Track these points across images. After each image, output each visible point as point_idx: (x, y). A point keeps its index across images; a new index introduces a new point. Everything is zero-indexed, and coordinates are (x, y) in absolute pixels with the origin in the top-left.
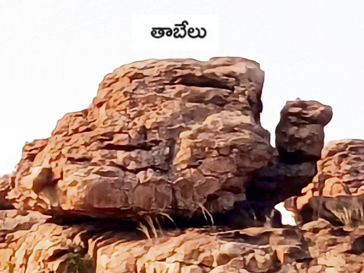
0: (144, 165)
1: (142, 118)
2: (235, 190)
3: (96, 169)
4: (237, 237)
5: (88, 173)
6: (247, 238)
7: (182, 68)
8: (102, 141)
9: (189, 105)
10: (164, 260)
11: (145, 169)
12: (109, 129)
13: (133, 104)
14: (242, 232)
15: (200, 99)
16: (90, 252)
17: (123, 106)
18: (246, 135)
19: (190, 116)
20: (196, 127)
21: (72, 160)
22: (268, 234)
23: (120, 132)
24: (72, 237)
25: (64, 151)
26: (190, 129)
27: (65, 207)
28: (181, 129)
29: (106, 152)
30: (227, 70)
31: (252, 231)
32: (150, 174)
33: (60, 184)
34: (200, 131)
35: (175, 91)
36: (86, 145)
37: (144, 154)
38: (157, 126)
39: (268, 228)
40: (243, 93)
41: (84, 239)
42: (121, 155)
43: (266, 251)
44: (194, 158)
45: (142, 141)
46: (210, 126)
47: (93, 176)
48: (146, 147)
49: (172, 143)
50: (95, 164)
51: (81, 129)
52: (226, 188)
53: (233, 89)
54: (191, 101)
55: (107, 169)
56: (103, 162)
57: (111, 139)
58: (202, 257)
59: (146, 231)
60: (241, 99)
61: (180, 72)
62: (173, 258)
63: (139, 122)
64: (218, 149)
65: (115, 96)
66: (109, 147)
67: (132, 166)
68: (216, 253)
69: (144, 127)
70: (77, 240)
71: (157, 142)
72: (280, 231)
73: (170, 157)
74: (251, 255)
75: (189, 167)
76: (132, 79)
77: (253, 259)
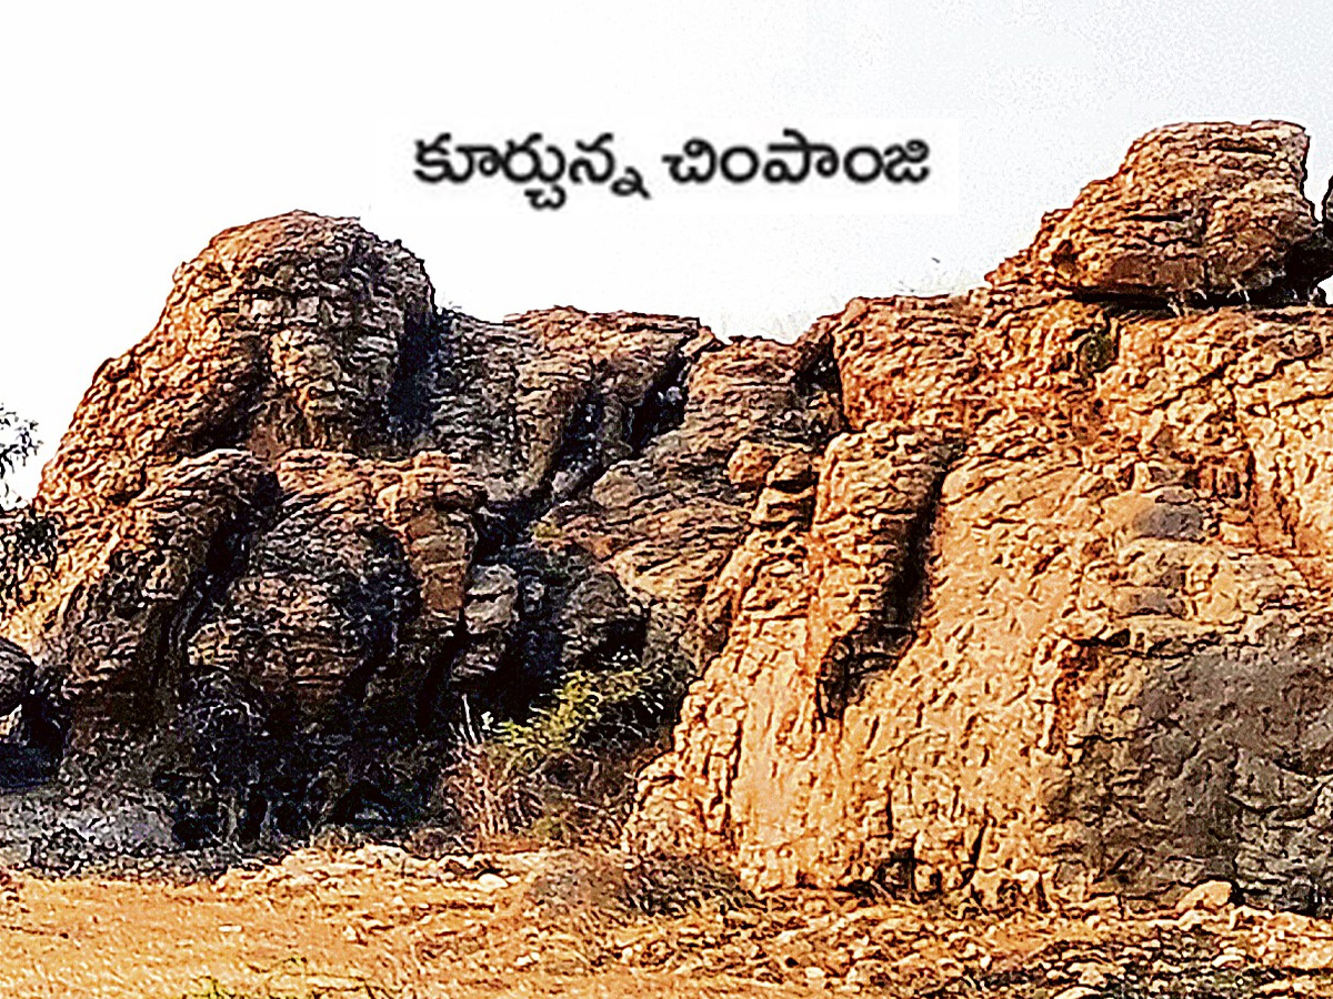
0: (1173, 237)
1: (1173, 185)
2: (1275, 266)
3: (1121, 241)
4: (1273, 317)
5: (1111, 246)
6: (1285, 319)
7: (1220, 131)
8: (1127, 211)
9: (1224, 171)
10: (1193, 341)
11: (1175, 242)
12: (1135, 199)
13: (1162, 172)
14: (1280, 312)
15: (1238, 165)
16: (1113, 332)
17: (1152, 173)
18: (1288, 205)
19: (1226, 184)
20: (1233, 195)
21: (1095, 232)
22: (1309, 314)
23: (1148, 201)
24: (1092, 315)
25: (1086, 222)
26: (1224, 198)
27: (1085, 283)
28: (1216, 199)
29: (1132, 223)
30: (1269, 134)
31: (1292, 310)
32: (1180, 247)
33: (1081, 257)
34: (1236, 201)
35: (1212, 156)
36: (1111, 214)
37: (1174, 225)
38: (1189, 195)
39: (1311, 307)
40: (1286, 160)
41: (1106, 317)
42: (1148, 227)
43: (1307, 333)
44: (1228, 230)
45: (1171, 211)
46: (1249, 196)
47: (1115, 250)
48: (1178, 218)
49: (1204, 213)
50: (1121, 236)
51: (1106, 197)
52: (1263, 263)
53: (1273, 155)
54: (1226, 167)
55: (1133, 241)
56: (1128, 234)
57: (1138, 208)
58: (1236, 338)
59: (1176, 310)
60: (1283, 165)
61: (1215, 136)
62: (1205, 339)
63: (1169, 190)
64: (1256, 220)
65: (1142, 162)
66: (1137, 218)
67: (1160, 238)
68: (1250, 334)
69: (1173, 196)
70: (1099, 319)
71: (1189, 213)
72: (1323, 311)
73: (1204, 229)
74: (1289, 337)
75: (1223, 240)
76: (1162, 143)
77: (1292, 342)
